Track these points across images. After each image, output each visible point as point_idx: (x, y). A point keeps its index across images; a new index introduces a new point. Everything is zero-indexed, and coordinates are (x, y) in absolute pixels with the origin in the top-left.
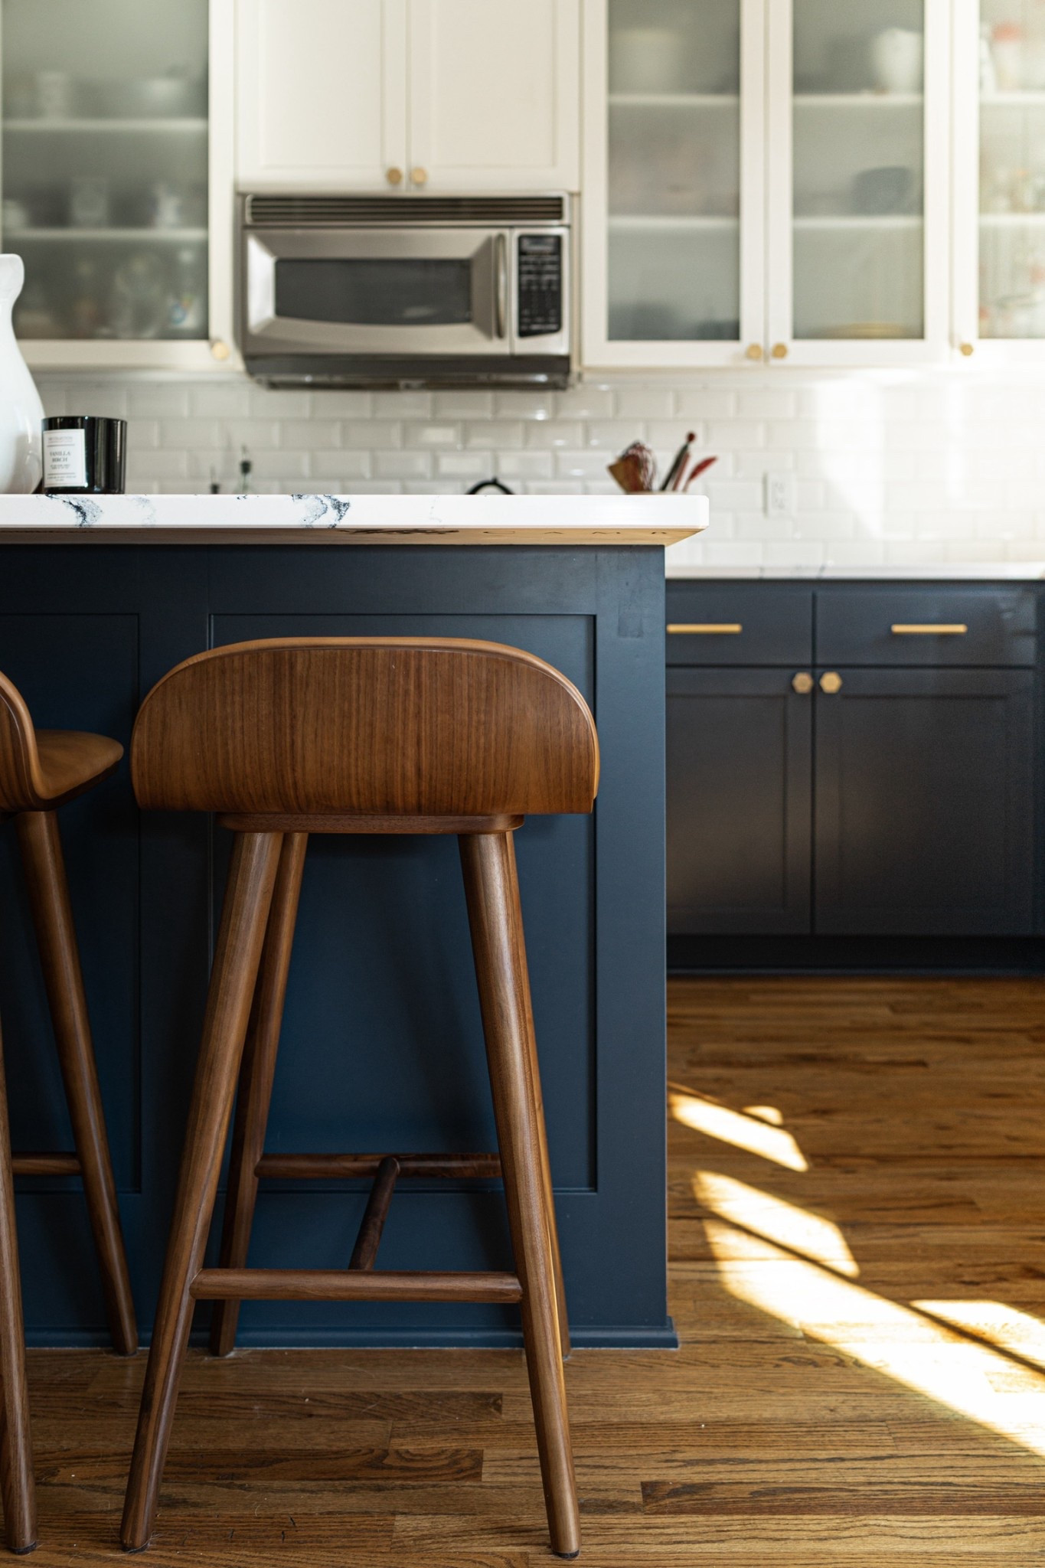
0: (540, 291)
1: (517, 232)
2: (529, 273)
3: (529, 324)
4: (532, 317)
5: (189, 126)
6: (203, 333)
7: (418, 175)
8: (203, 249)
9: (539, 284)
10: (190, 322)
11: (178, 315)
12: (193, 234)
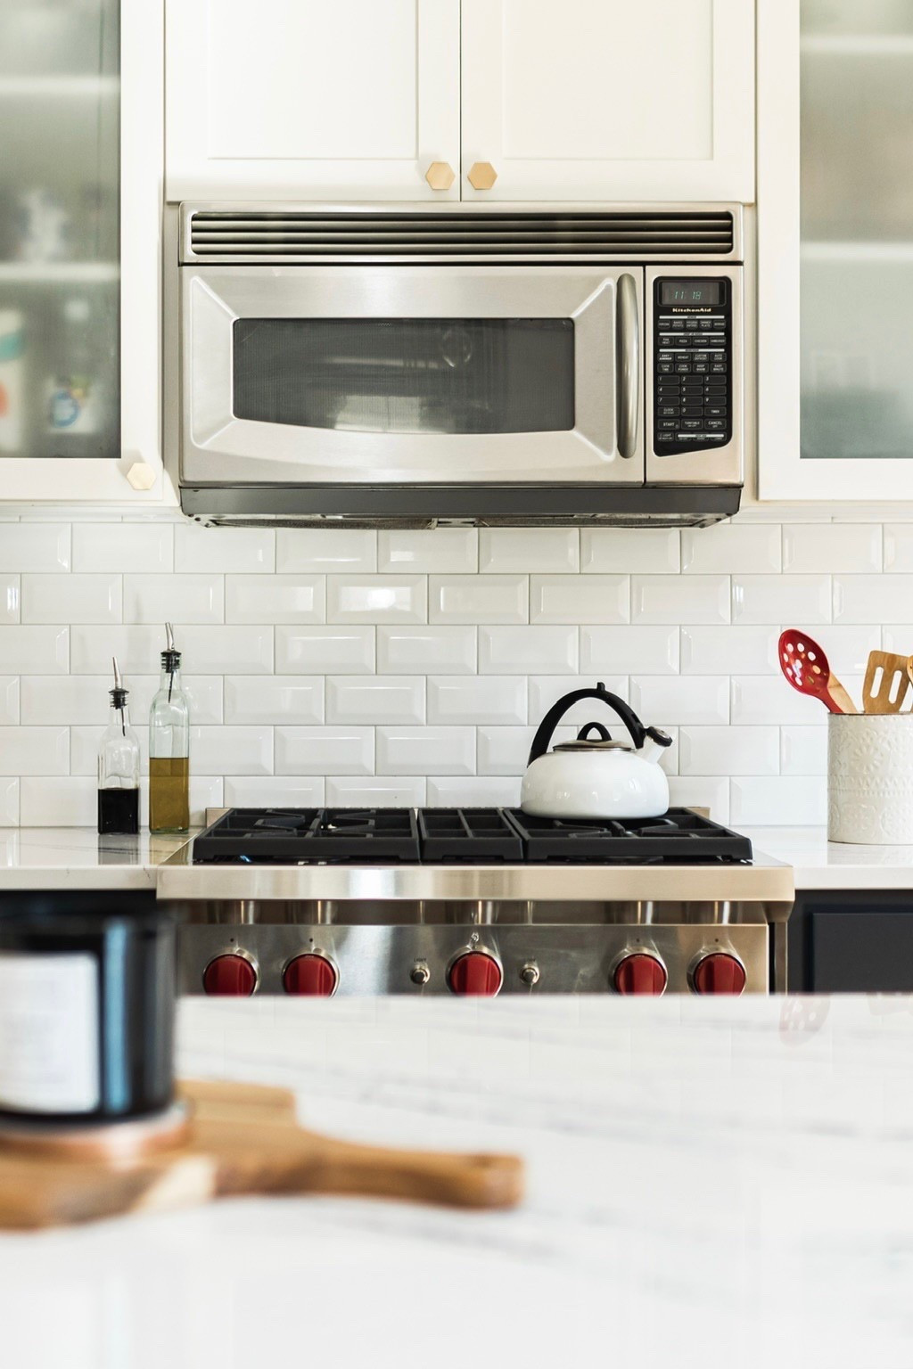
0: (692, 373)
1: (654, 273)
2: (674, 343)
3: (675, 432)
4: (679, 418)
5: (89, 87)
6: (108, 445)
7: (484, 175)
8: (111, 298)
9: (692, 362)
10: (85, 422)
11: (63, 411)
12: (94, 272)
